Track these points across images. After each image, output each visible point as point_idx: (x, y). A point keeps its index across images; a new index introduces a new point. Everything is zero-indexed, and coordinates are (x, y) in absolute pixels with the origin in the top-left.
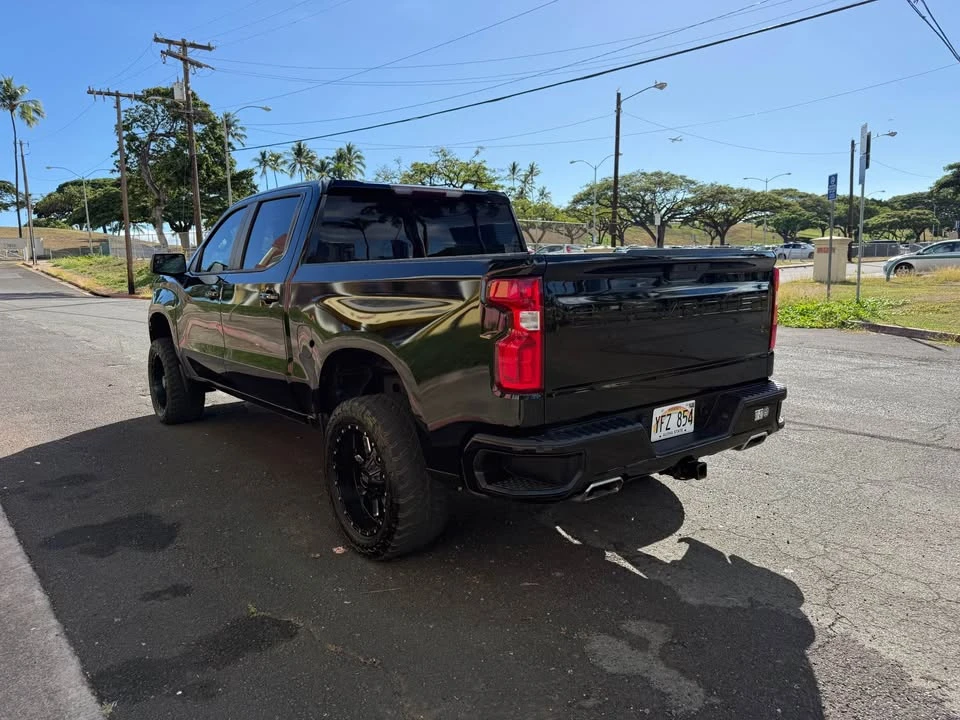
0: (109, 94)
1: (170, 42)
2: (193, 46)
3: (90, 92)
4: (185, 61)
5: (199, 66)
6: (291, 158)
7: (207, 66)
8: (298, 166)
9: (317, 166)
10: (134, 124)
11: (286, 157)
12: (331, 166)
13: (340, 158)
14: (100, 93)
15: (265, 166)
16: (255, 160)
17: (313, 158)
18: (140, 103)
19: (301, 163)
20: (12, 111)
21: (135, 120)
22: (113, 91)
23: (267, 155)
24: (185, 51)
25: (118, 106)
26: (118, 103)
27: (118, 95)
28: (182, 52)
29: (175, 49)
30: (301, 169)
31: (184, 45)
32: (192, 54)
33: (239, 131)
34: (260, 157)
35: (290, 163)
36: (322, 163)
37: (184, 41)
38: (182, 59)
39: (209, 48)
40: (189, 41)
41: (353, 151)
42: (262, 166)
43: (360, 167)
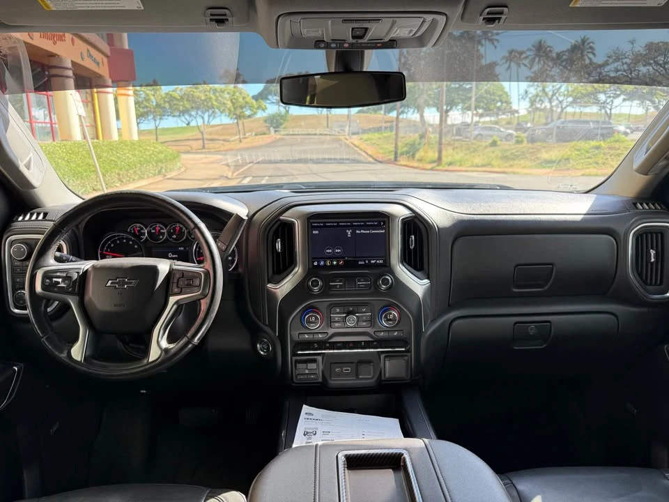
6: (531, 54)
8: (537, 59)
9: (553, 58)
11: (528, 53)
13: (574, 49)
15: (511, 62)
16: (504, 58)
17: (550, 51)
19: (539, 57)
23: (514, 52)
30: (539, 62)
34: (507, 54)
35: (531, 57)
36: (558, 55)
41: (588, 41)
42: (508, 62)
43: (591, 56)
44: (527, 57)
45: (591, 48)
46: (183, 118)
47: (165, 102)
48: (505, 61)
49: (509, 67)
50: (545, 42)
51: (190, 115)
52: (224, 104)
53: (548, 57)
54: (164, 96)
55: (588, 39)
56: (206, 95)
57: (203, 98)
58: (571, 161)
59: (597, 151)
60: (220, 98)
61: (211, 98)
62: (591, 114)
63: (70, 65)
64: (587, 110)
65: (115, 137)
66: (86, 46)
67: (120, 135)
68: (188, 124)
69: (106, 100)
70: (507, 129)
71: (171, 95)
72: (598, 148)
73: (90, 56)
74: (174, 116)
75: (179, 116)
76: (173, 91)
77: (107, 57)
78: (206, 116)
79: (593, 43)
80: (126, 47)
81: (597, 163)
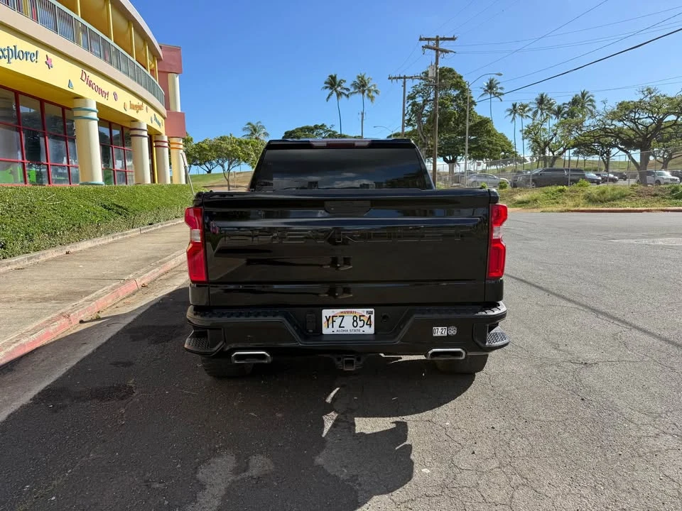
0: (400, 78)
1: (429, 39)
2: (444, 39)
3: (389, 78)
4: (437, 50)
5: (446, 52)
6: (534, 106)
7: (451, 51)
8: (540, 112)
9: (555, 111)
10: (417, 96)
11: (531, 106)
12: (566, 109)
13: (575, 102)
14: (395, 78)
15: (515, 114)
16: (508, 110)
17: (552, 104)
18: (421, 81)
19: (542, 109)
20: (363, 94)
21: (418, 92)
22: (402, 76)
23: (518, 105)
24: (437, 45)
25: (404, 86)
26: (404, 83)
27: (405, 78)
28: (435, 45)
29: (432, 44)
30: (542, 114)
31: (437, 40)
32: (443, 45)
33: (499, 91)
34: (511, 107)
35: (534, 110)
36: (559, 108)
37: (438, 36)
38: (434, 49)
39: (453, 39)
40: (441, 36)
41: (587, 95)
42: (512, 115)
43: (590, 108)
44: (530, 110)
45: (591, 100)
46: (204, 167)
47: (196, 152)
48: (509, 113)
49: (514, 119)
50: (546, 96)
51: (211, 164)
52: (248, 154)
53: (549, 109)
54: (194, 146)
55: (588, 92)
56: (233, 147)
57: (230, 149)
58: (539, 202)
59: (560, 194)
60: (245, 150)
61: (236, 149)
62: (593, 162)
63: (145, 128)
64: (590, 159)
65: (169, 182)
66: (154, 112)
67: (171, 180)
68: (209, 172)
69: (163, 153)
70: (500, 176)
71: (201, 147)
72: (561, 191)
73: (156, 119)
74: (196, 165)
75: (200, 164)
76: (203, 142)
77: (164, 118)
78: (226, 165)
79: (593, 97)
80: (179, 110)
81: (557, 203)
